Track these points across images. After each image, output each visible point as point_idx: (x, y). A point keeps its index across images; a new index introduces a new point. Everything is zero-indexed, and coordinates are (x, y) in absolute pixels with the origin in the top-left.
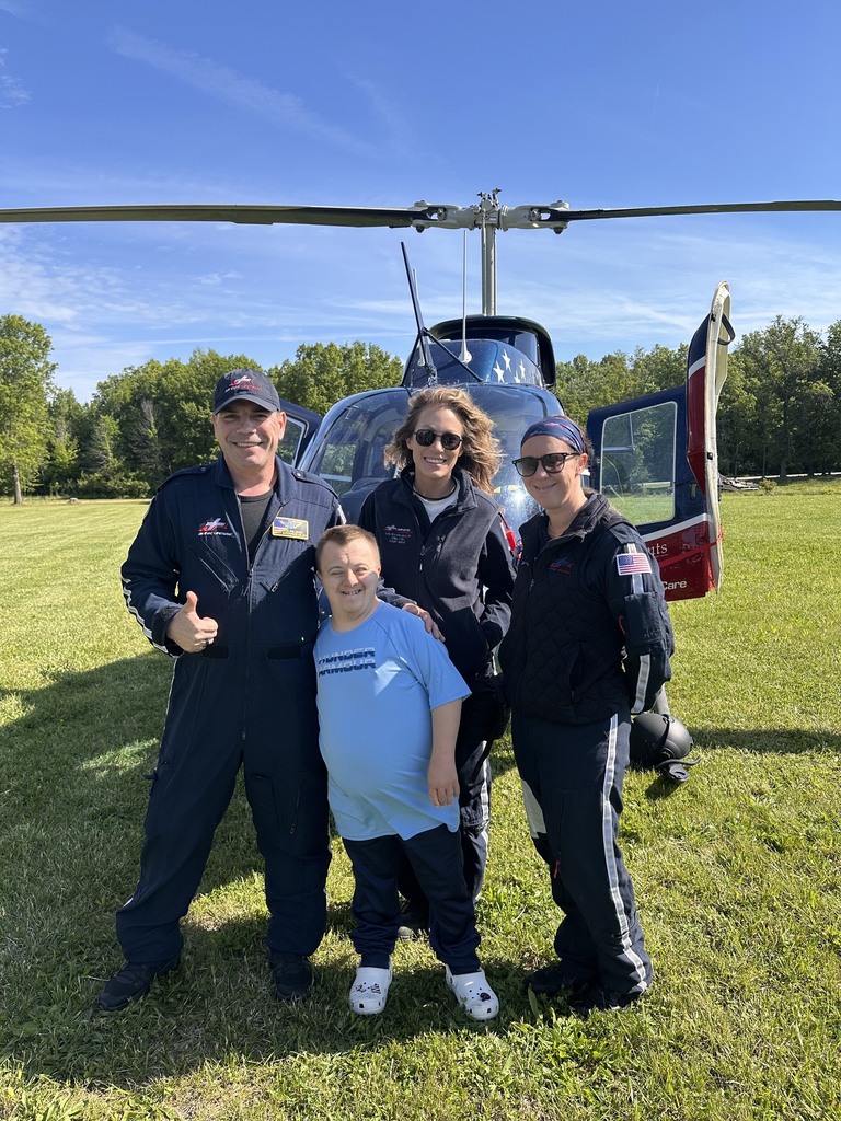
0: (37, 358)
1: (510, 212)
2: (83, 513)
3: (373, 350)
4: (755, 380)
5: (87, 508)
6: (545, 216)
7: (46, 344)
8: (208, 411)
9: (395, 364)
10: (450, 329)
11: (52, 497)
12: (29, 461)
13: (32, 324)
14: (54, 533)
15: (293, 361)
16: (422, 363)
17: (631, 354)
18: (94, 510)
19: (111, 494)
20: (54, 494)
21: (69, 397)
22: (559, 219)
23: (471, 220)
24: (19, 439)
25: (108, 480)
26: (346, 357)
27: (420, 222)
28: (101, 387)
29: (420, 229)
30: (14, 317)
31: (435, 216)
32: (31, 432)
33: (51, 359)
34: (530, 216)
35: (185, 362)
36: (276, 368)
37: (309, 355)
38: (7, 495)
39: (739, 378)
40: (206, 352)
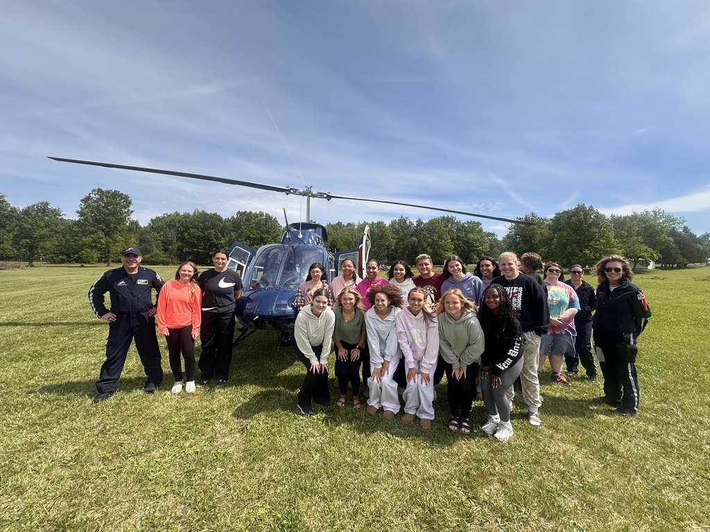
0: (125, 208)
1: (315, 193)
3: (267, 215)
6: (325, 196)
7: (130, 203)
10: (296, 226)
13: (124, 194)
16: (287, 236)
17: (356, 224)
21: (136, 223)
22: (329, 197)
23: (303, 194)
26: (256, 217)
27: (287, 192)
28: (152, 220)
29: (287, 194)
31: (292, 191)
33: (131, 209)
34: (321, 195)
35: (191, 214)
38: (105, 262)
39: (390, 235)
40: (201, 211)
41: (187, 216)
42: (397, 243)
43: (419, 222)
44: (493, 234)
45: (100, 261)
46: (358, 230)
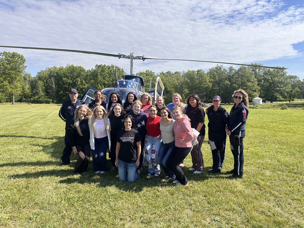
0: (21, 64)
1: (135, 57)
2: (33, 107)
3: (116, 67)
4: (212, 80)
5: (34, 106)
6: (141, 58)
7: (24, 61)
8: (70, 80)
9: (122, 71)
11: (23, 103)
12: (18, 92)
13: (20, 55)
14: (28, 112)
15: (94, 68)
18: (36, 107)
19: (41, 102)
20: (24, 102)
21: (29, 75)
24: (15, 86)
25: (40, 98)
26: (109, 68)
27: (119, 57)
28: (38, 73)
30: (15, 53)
31: (122, 56)
32: (19, 84)
33: (25, 64)
35: (65, 67)
36: (89, 70)
37: (98, 67)
38: (10, 102)
39: (208, 79)
40: (71, 65)
41: (61, 69)
42: (213, 86)
43: (231, 69)
44: (296, 77)
45: (7, 101)
46: (182, 76)
